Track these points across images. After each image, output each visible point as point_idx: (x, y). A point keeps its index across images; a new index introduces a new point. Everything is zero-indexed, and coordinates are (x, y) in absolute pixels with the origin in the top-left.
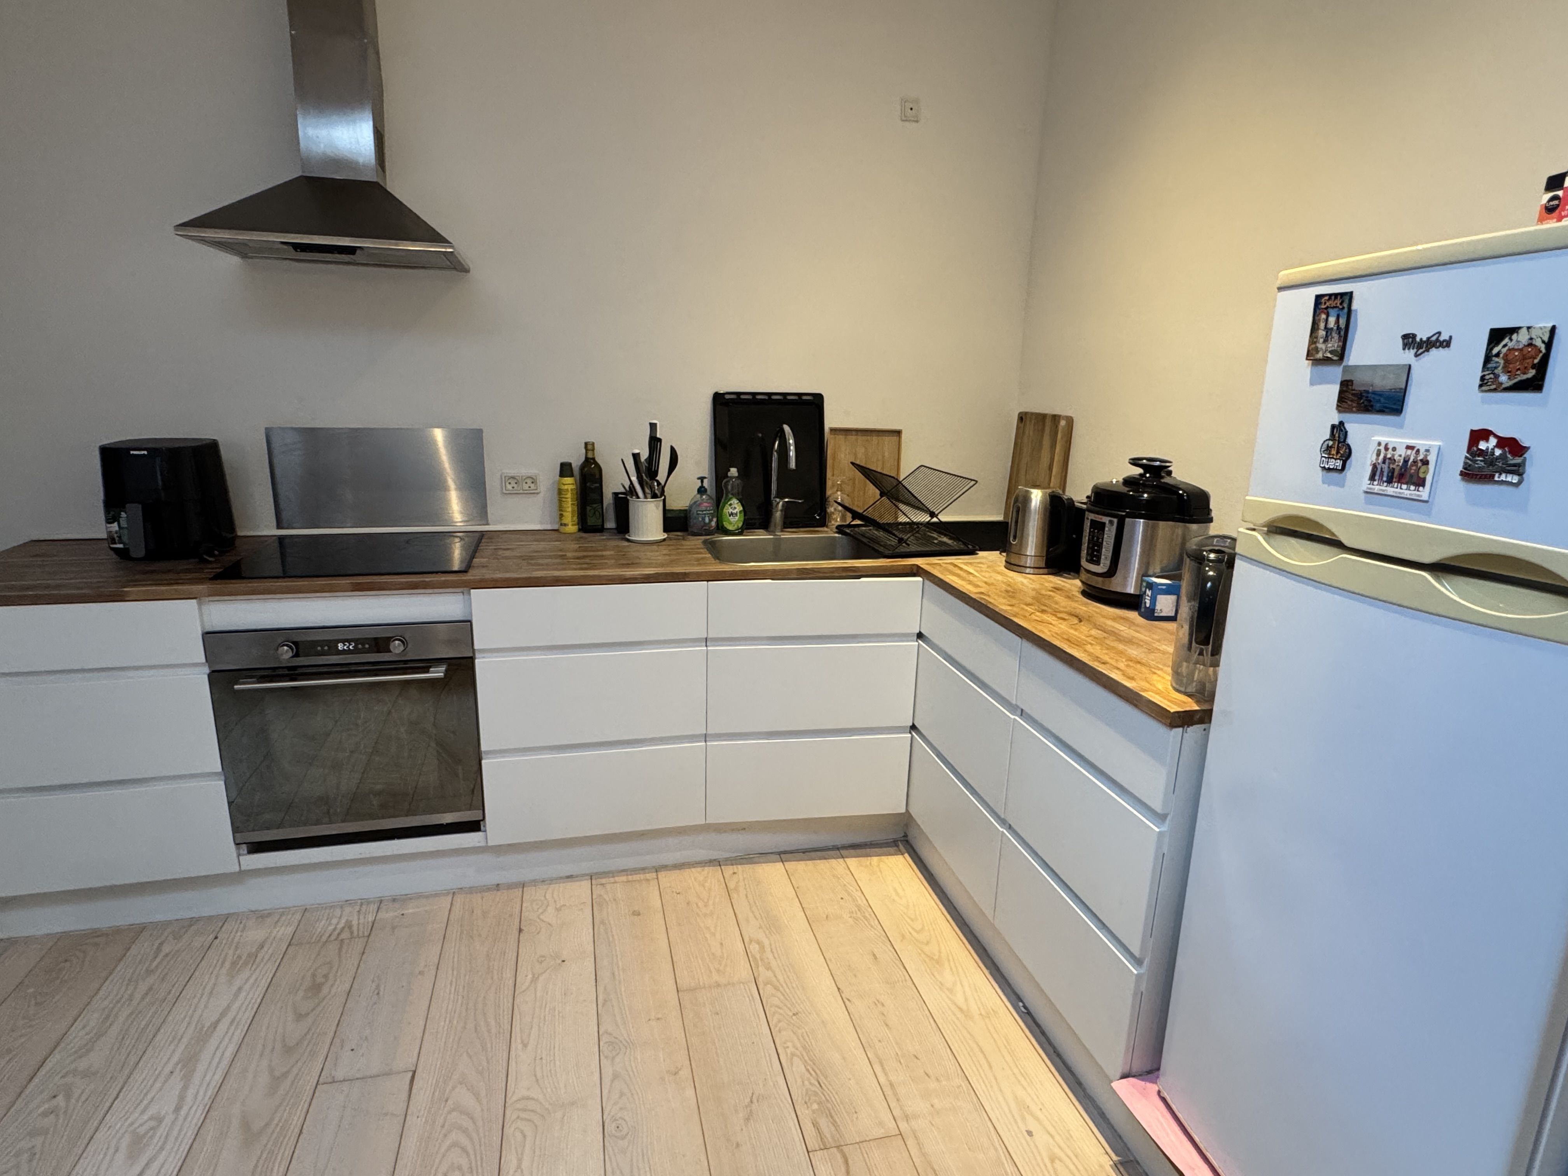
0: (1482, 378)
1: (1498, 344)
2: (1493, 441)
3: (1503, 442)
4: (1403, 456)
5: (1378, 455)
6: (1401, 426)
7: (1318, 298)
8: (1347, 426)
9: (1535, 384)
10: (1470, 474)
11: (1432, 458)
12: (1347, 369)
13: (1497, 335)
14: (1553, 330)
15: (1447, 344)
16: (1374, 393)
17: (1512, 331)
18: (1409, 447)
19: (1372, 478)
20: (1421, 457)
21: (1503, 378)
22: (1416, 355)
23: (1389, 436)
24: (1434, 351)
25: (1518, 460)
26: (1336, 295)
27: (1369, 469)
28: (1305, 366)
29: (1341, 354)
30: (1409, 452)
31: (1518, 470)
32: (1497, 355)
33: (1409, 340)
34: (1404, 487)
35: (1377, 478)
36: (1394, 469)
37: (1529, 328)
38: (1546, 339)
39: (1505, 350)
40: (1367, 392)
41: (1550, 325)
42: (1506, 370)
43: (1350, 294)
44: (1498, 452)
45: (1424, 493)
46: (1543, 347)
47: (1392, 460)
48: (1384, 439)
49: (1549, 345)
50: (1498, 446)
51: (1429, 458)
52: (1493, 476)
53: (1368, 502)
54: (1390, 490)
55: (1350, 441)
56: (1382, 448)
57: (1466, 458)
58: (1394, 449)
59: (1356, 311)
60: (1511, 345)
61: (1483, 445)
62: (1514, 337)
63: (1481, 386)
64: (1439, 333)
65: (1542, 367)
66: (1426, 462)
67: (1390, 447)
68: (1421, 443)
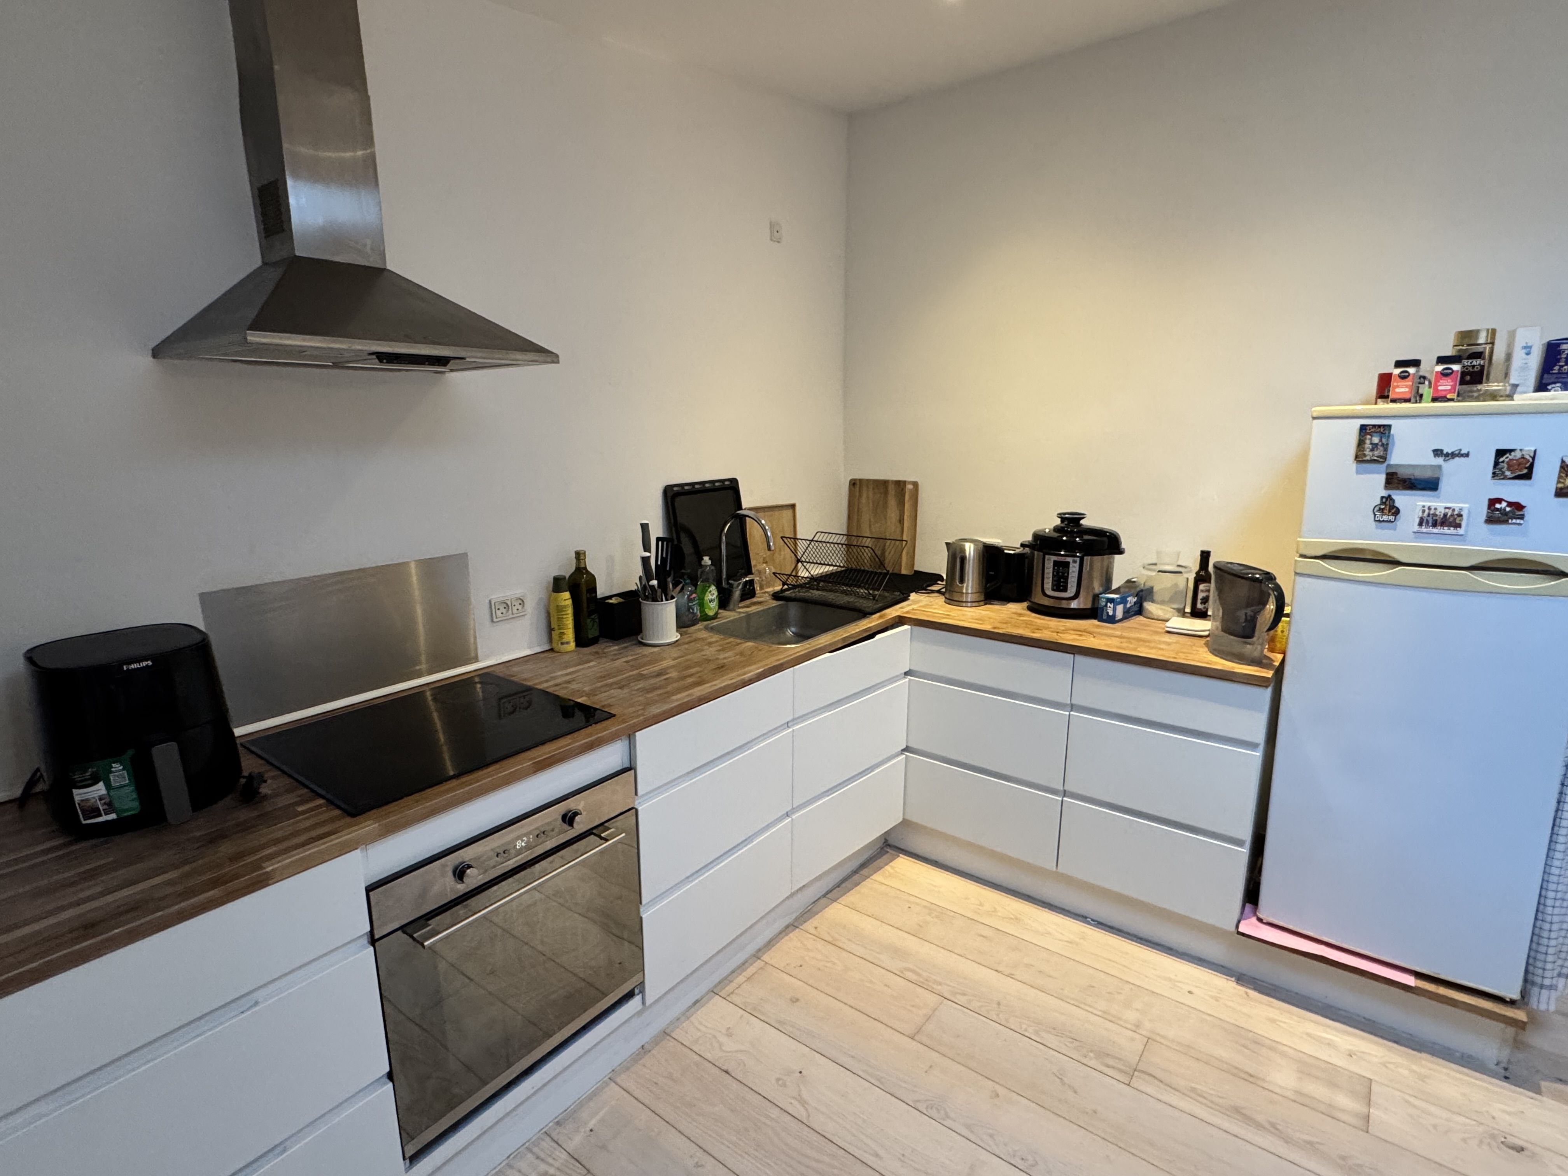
0: (1494, 473)
1: (1502, 456)
2: (1504, 504)
3: (1510, 504)
4: (1443, 512)
5: (1424, 511)
6: (1438, 497)
7: (1363, 428)
8: (1394, 497)
9: (1528, 476)
10: (1490, 520)
11: (1464, 513)
12: (1389, 466)
13: (1500, 453)
14: (1535, 451)
15: (1467, 455)
16: (1416, 480)
17: (1510, 451)
18: (1446, 508)
19: (1420, 524)
20: (1456, 512)
21: (1508, 473)
22: (1444, 460)
23: (1430, 502)
24: (1457, 459)
25: (1521, 513)
26: (1380, 426)
27: (1417, 520)
28: (1354, 466)
29: (1383, 459)
30: (1447, 510)
31: (1522, 517)
32: (1503, 462)
33: (1438, 453)
34: (1446, 528)
35: (1424, 524)
36: (1437, 520)
37: (1521, 450)
38: (1532, 455)
39: (1507, 460)
40: (1410, 479)
41: (1533, 449)
42: (1508, 469)
43: (1390, 426)
44: (1508, 509)
45: (1461, 531)
46: (1531, 460)
47: (1435, 515)
48: (1427, 504)
49: (1534, 458)
50: (1508, 506)
51: (1462, 513)
52: (1508, 521)
53: (1416, 538)
54: (1435, 531)
55: (1397, 504)
56: (1426, 509)
57: (1488, 512)
58: (1435, 509)
59: (1393, 435)
60: (1511, 457)
61: (1498, 506)
62: (1513, 453)
63: (1493, 477)
64: (1460, 450)
65: (1531, 468)
66: (1460, 515)
67: (1433, 508)
68: (1456, 506)
